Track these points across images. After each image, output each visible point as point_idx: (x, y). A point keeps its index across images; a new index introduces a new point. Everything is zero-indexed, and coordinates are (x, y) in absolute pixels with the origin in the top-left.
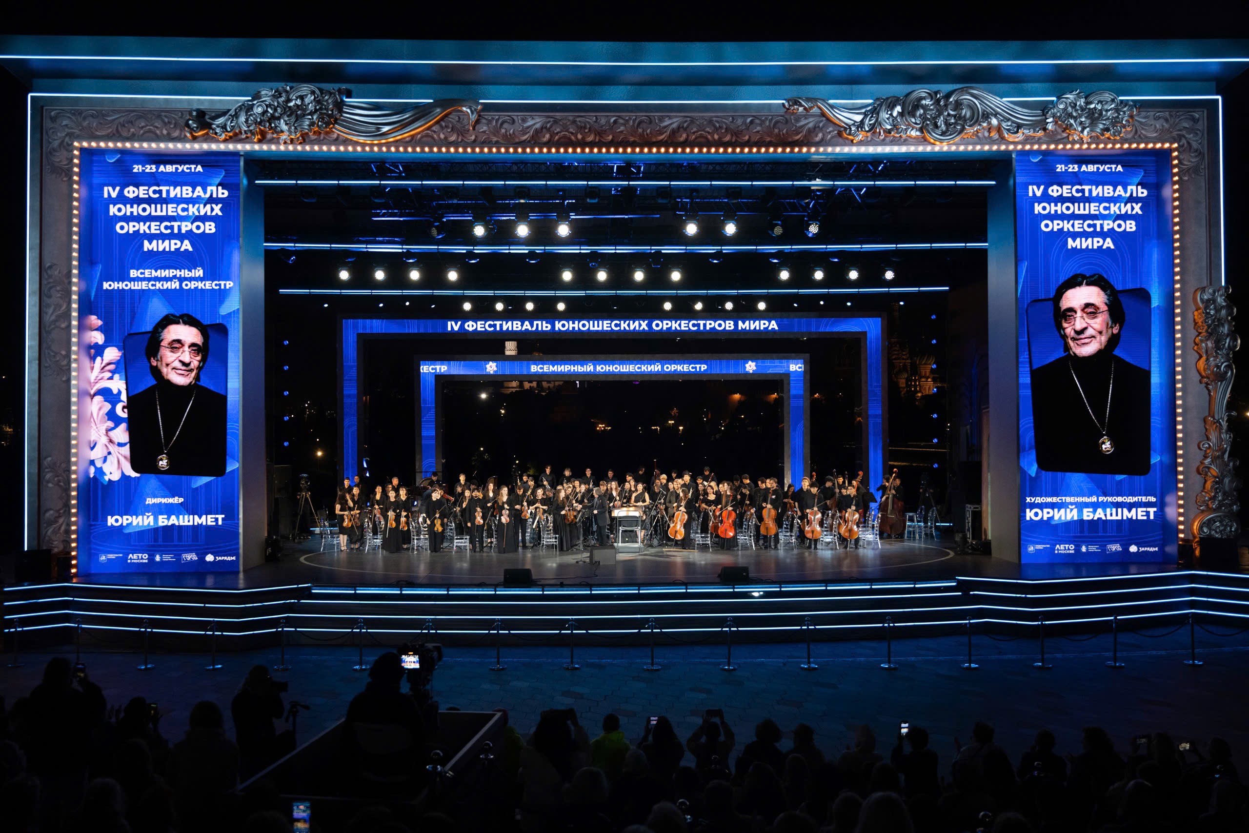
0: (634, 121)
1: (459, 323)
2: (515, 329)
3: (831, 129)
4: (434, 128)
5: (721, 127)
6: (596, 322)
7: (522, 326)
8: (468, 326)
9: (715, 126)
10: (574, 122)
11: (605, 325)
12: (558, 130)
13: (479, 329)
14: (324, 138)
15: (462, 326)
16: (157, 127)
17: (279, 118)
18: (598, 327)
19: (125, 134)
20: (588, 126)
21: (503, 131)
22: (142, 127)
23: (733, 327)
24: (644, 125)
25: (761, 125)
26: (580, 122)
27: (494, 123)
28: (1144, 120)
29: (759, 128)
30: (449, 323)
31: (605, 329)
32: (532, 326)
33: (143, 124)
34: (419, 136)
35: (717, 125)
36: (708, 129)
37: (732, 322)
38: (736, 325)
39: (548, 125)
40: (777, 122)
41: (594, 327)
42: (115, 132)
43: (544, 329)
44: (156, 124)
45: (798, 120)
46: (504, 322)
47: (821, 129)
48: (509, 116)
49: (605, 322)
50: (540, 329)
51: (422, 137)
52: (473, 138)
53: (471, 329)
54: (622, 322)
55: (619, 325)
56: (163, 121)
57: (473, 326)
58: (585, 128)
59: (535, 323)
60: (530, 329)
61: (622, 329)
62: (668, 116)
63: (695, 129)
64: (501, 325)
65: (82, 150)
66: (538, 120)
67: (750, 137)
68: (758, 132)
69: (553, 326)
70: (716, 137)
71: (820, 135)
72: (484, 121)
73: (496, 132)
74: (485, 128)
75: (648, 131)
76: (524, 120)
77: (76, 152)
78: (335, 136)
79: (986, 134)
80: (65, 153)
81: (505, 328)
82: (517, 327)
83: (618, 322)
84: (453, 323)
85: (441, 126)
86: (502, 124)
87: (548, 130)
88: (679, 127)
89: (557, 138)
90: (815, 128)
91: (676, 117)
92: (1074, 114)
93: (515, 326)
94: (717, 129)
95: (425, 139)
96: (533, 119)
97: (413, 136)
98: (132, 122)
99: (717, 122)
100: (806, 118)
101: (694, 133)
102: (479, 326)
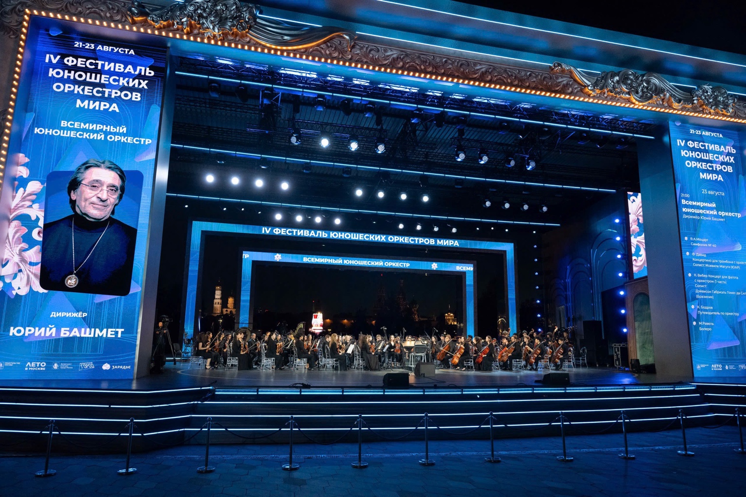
0: (458, 63)
1: (270, 229)
2: (305, 235)
3: (576, 86)
4: (322, 46)
5: (512, 75)
6: (355, 235)
7: (310, 233)
8: (276, 231)
9: (508, 74)
10: (419, 57)
11: (360, 237)
12: (408, 61)
13: (282, 233)
14: (239, 40)
15: (272, 231)
16: (102, 11)
17: (206, 18)
18: (356, 237)
19: (73, 11)
20: (428, 61)
21: (371, 55)
22: (89, 8)
23: (434, 243)
24: (464, 66)
25: (536, 77)
26: (423, 58)
27: (365, 49)
29: (534, 79)
30: (263, 228)
31: (360, 239)
32: (316, 234)
33: (90, 6)
34: (311, 50)
35: (510, 73)
36: (504, 75)
37: (434, 240)
38: (436, 242)
39: (402, 57)
40: (545, 77)
41: (353, 237)
42: (63, 7)
43: (323, 236)
44: (102, 8)
45: (557, 78)
46: (299, 231)
47: (571, 86)
48: (375, 46)
49: (360, 235)
50: (321, 236)
51: (313, 51)
52: (350, 57)
53: (277, 233)
54: (371, 235)
55: (369, 237)
56: (108, 8)
57: (278, 231)
58: (426, 62)
59: (318, 232)
60: (315, 236)
61: (371, 239)
62: (479, 63)
63: (496, 74)
64: (297, 232)
65: (31, 16)
66: (395, 52)
67: (529, 84)
68: (534, 81)
69: (329, 235)
70: (509, 81)
71: (570, 89)
72: (358, 47)
73: (366, 55)
74: (358, 52)
75: (467, 71)
76: (385, 51)
77: (26, 17)
78: (248, 39)
79: (661, 103)
80: (16, 17)
81: (299, 234)
82: (307, 234)
83: (368, 235)
84: (266, 228)
85: (327, 45)
86: (371, 50)
87: (402, 60)
88: (486, 71)
89: (407, 65)
90: (567, 84)
91: (485, 65)
93: (305, 233)
94: (509, 76)
95: (315, 52)
96: (391, 51)
97: (306, 49)
98: (80, 4)
99: (510, 72)
100: (562, 78)
101: (496, 76)
102: (282, 231)
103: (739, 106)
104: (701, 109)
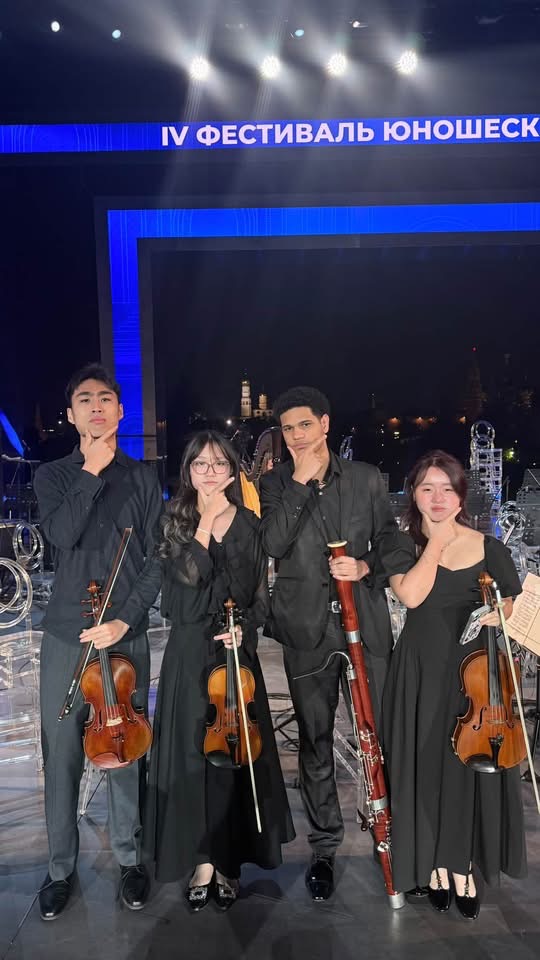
1: (185, 129)
2: (299, 140)
6: (469, 123)
7: (314, 133)
8: (204, 135)
11: (488, 128)
13: (226, 141)
15: (191, 135)
18: (474, 131)
30: (165, 130)
31: (488, 135)
32: (335, 134)
41: (464, 132)
43: (361, 138)
46: (278, 127)
49: (488, 122)
50: (351, 138)
53: (208, 142)
54: (525, 121)
55: (518, 128)
57: (213, 135)
59: (342, 126)
60: (331, 139)
61: (524, 134)
64: (271, 133)
69: (379, 132)
81: (279, 139)
82: (304, 137)
83: (516, 121)
84: (173, 130)
93: (299, 133)
102: (226, 135)
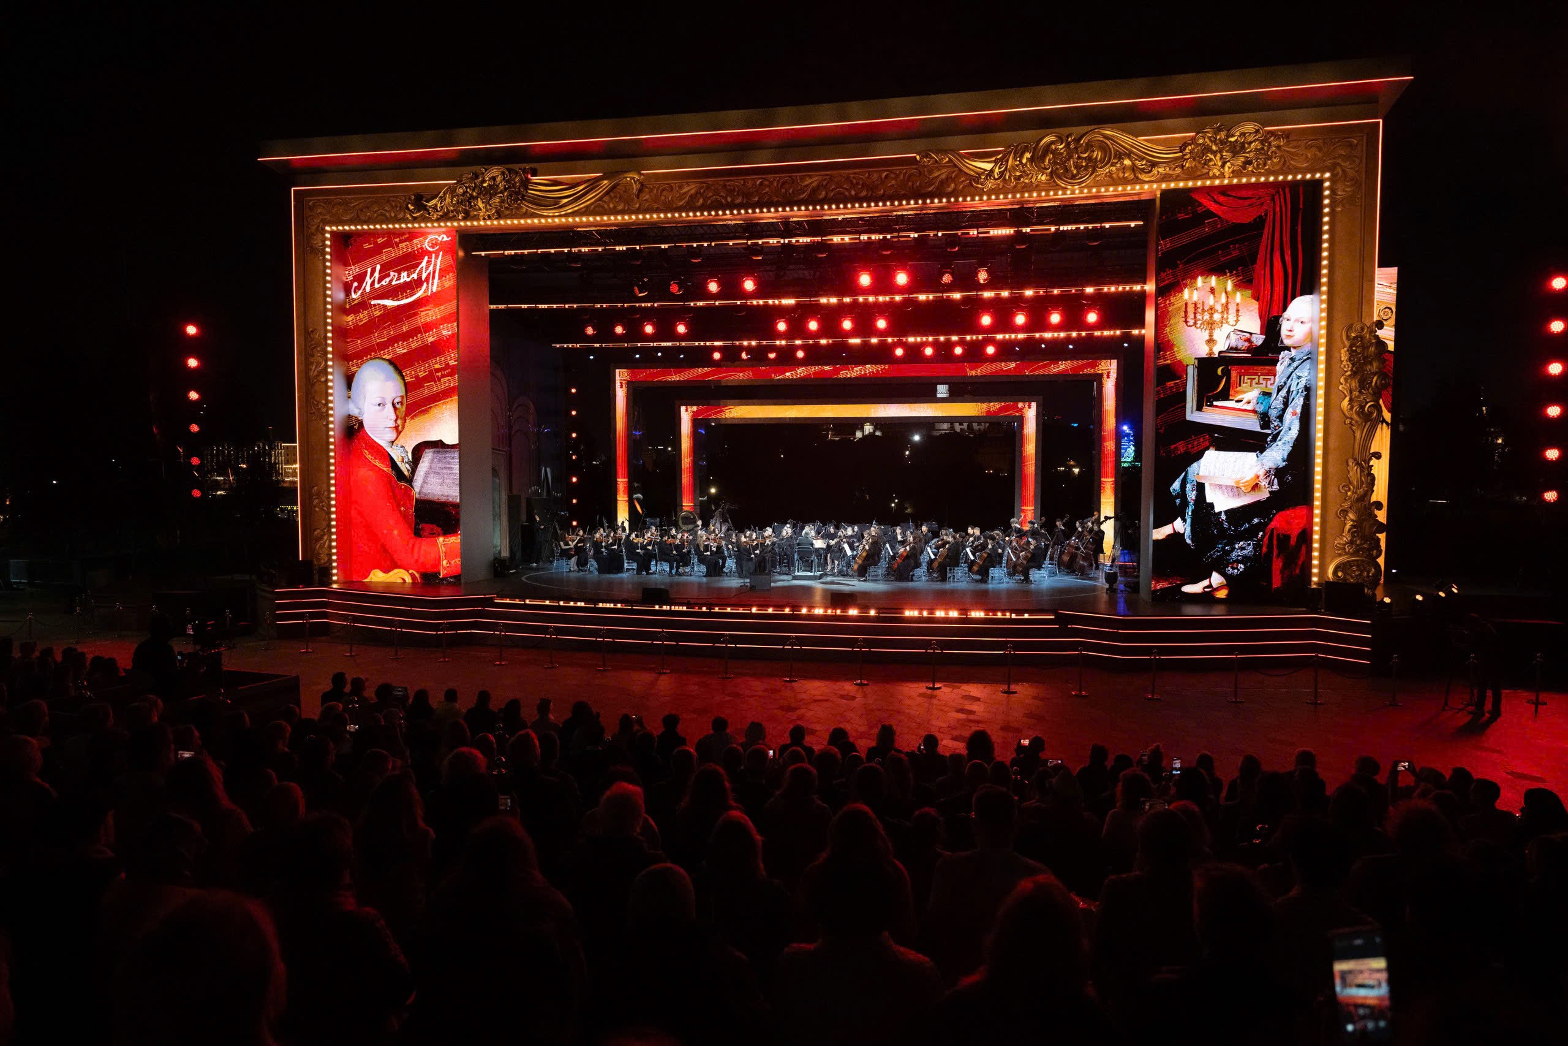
0: (778, 181)
3: (962, 179)
4: (604, 199)
5: (858, 184)
9: (852, 183)
10: (725, 186)
12: (710, 194)
14: (516, 213)
16: (386, 211)
17: (476, 198)
19: (363, 218)
20: (737, 189)
21: (663, 198)
22: (376, 211)
24: (787, 186)
25: (895, 179)
26: (729, 186)
27: (655, 191)
28: (1294, 150)
29: (893, 182)
33: (376, 209)
34: (592, 207)
35: (854, 181)
36: (845, 186)
39: (702, 191)
40: (910, 176)
42: (356, 216)
44: (386, 208)
45: (931, 172)
47: (953, 180)
48: (667, 184)
51: (595, 207)
52: (637, 206)
56: (391, 205)
58: (734, 190)
62: (808, 176)
63: (833, 187)
65: (332, 233)
66: (692, 187)
67: (885, 191)
68: (893, 185)
70: (853, 193)
71: (953, 185)
72: (647, 190)
73: (656, 200)
74: (647, 197)
75: (791, 191)
76: (681, 187)
77: (328, 235)
78: (524, 210)
79: (1121, 175)
80: (320, 236)
85: (611, 197)
86: (663, 190)
87: (702, 195)
88: (818, 186)
89: (709, 202)
90: (947, 178)
91: (817, 175)
92: (1214, 148)
94: (853, 186)
95: (597, 209)
96: (689, 185)
97: (587, 207)
98: (368, 208)
99: (854, 178)
100: (939, 170)
101: (833, 190)
103: (1295, 147)
104: (1205, 171)
